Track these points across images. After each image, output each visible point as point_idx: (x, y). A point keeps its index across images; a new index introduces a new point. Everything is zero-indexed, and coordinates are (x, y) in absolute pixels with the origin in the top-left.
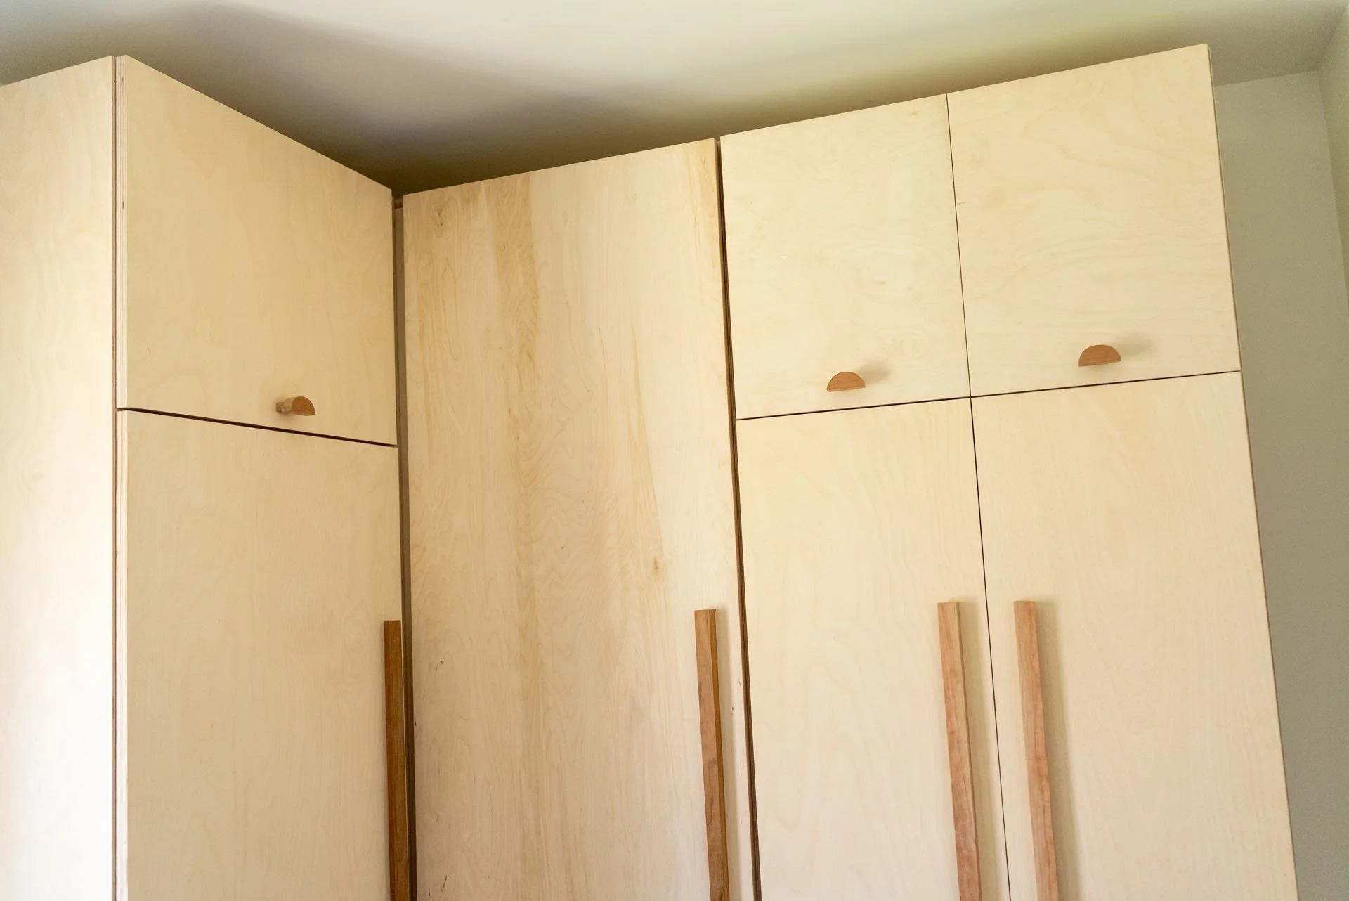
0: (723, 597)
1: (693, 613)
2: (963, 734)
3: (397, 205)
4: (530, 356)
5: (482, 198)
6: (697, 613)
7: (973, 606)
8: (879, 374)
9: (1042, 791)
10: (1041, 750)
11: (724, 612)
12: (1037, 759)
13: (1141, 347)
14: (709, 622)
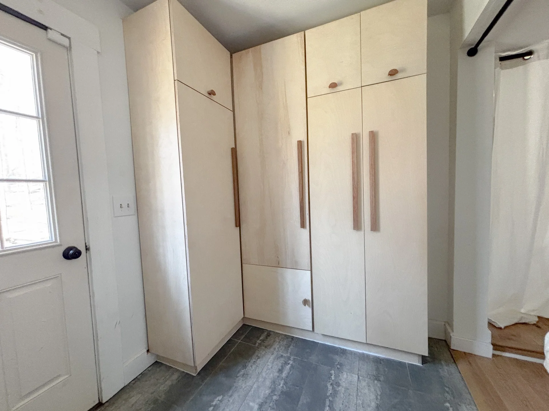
0: (303, 138)
1: (297, 142)
2: (356, 162)
3: (231, 56)
4: (261, 89)
5: (250, 54)
6: (298, 141)
7: (359, 134)
8: (341, 84)
9: (372, 171)
10: (373, 163)
11: (304, 142)
12: (372, 165)
13: (403, 70)
14: (300, 143)
